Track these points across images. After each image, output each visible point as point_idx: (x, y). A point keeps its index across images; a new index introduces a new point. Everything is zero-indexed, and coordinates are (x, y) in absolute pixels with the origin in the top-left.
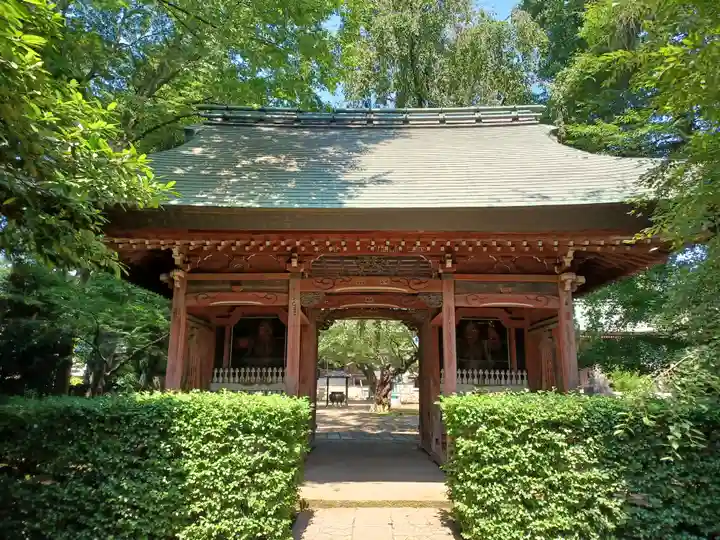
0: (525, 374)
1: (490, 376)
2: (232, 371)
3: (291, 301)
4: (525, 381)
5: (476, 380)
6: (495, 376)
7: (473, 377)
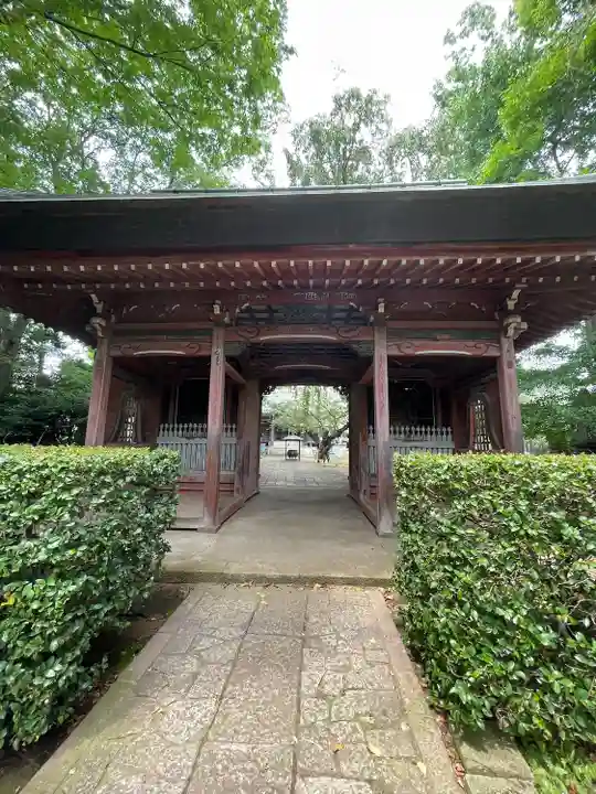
0: (449, 429)
1: (416, 432)
2: (176, 426)
3: (214, 350)
4: (450, 436)
5: (402, 436)
6: (421, 432)
7: (400, 433)
